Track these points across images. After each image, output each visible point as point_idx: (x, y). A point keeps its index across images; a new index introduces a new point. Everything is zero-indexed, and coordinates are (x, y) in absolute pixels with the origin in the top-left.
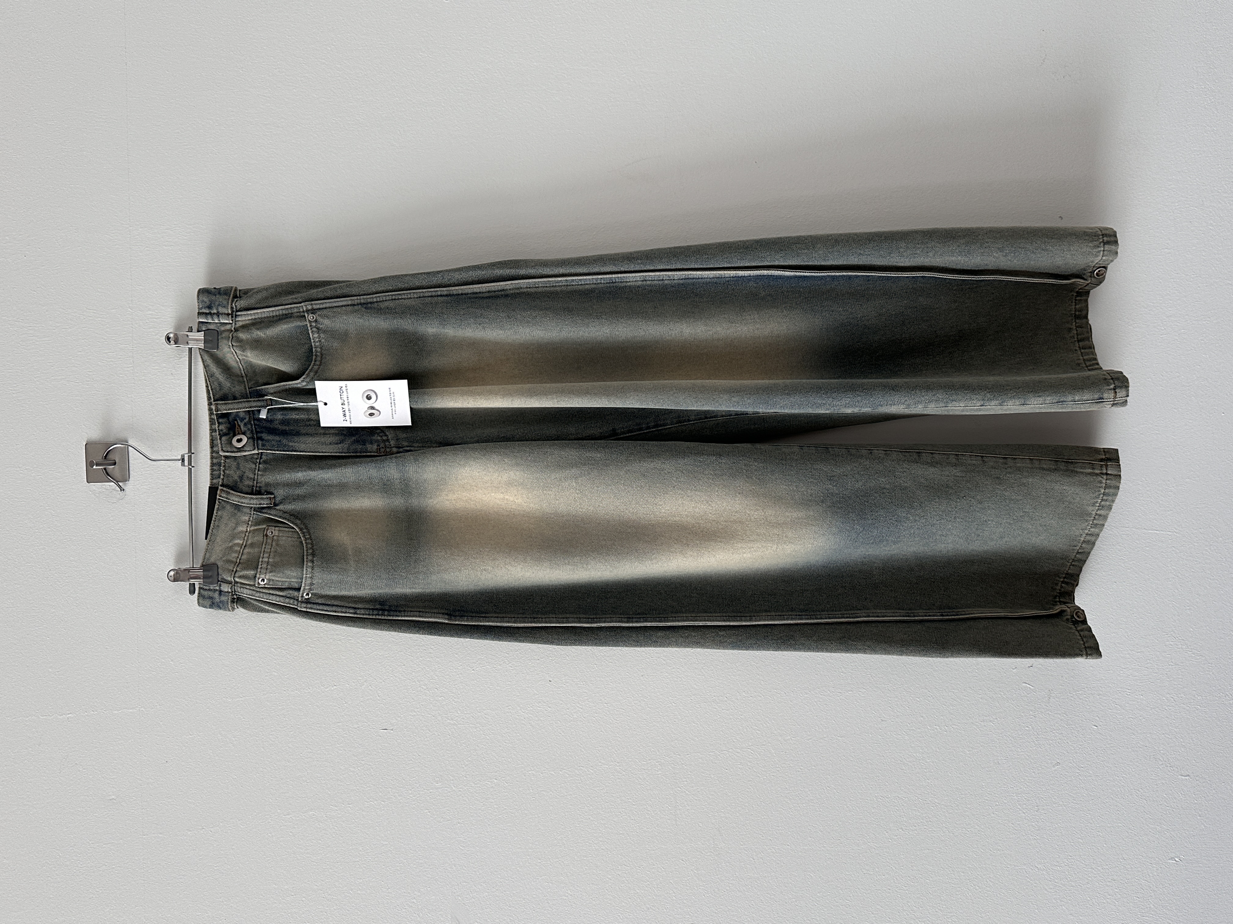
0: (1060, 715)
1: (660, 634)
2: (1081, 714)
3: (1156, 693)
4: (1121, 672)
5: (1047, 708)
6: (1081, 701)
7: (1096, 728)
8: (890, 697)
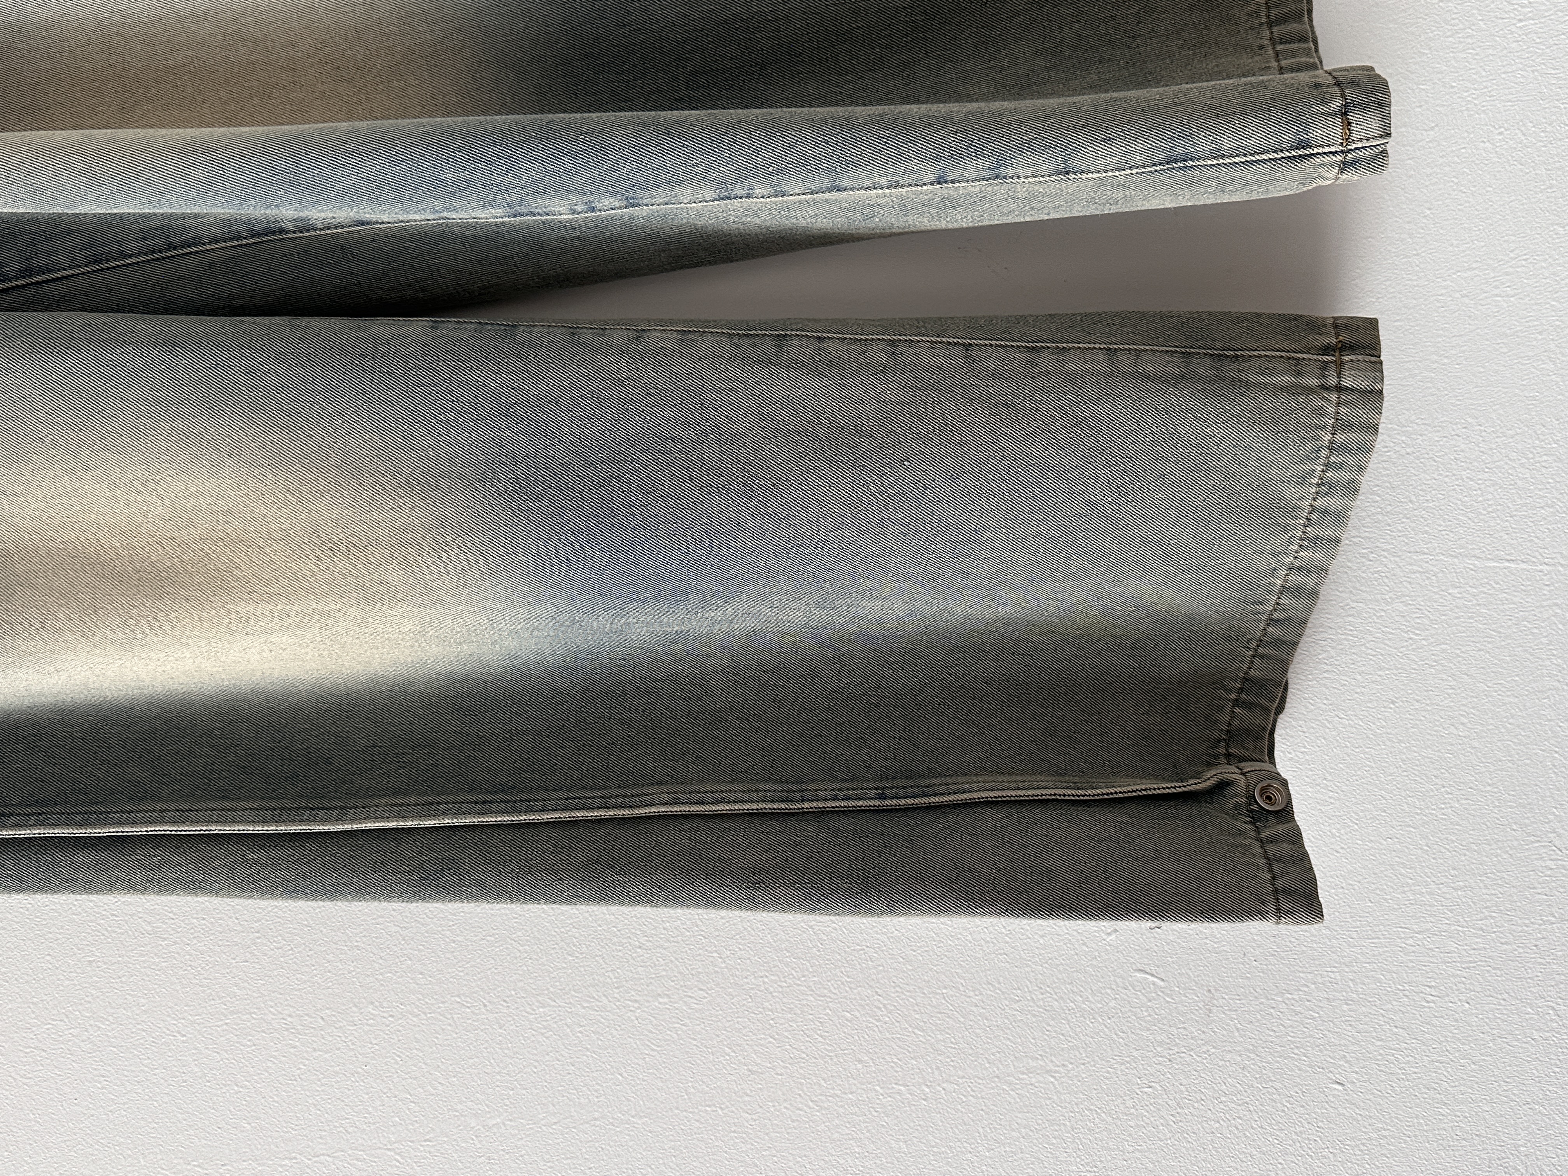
0: (1240, 1056)
1: (82, 858)
2: (1296, 1051)
3: (1506, 996)
4: (1410, 941)
5: (1203, 1036)
6: (1297, 1018)
7: (1340, 1088)
8: (771, 1011)
